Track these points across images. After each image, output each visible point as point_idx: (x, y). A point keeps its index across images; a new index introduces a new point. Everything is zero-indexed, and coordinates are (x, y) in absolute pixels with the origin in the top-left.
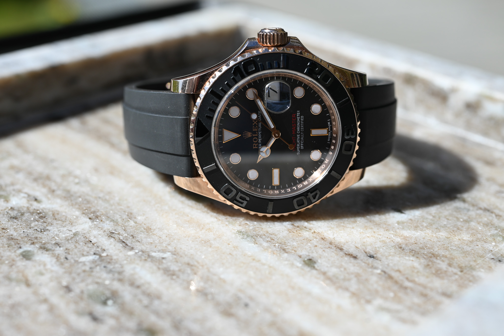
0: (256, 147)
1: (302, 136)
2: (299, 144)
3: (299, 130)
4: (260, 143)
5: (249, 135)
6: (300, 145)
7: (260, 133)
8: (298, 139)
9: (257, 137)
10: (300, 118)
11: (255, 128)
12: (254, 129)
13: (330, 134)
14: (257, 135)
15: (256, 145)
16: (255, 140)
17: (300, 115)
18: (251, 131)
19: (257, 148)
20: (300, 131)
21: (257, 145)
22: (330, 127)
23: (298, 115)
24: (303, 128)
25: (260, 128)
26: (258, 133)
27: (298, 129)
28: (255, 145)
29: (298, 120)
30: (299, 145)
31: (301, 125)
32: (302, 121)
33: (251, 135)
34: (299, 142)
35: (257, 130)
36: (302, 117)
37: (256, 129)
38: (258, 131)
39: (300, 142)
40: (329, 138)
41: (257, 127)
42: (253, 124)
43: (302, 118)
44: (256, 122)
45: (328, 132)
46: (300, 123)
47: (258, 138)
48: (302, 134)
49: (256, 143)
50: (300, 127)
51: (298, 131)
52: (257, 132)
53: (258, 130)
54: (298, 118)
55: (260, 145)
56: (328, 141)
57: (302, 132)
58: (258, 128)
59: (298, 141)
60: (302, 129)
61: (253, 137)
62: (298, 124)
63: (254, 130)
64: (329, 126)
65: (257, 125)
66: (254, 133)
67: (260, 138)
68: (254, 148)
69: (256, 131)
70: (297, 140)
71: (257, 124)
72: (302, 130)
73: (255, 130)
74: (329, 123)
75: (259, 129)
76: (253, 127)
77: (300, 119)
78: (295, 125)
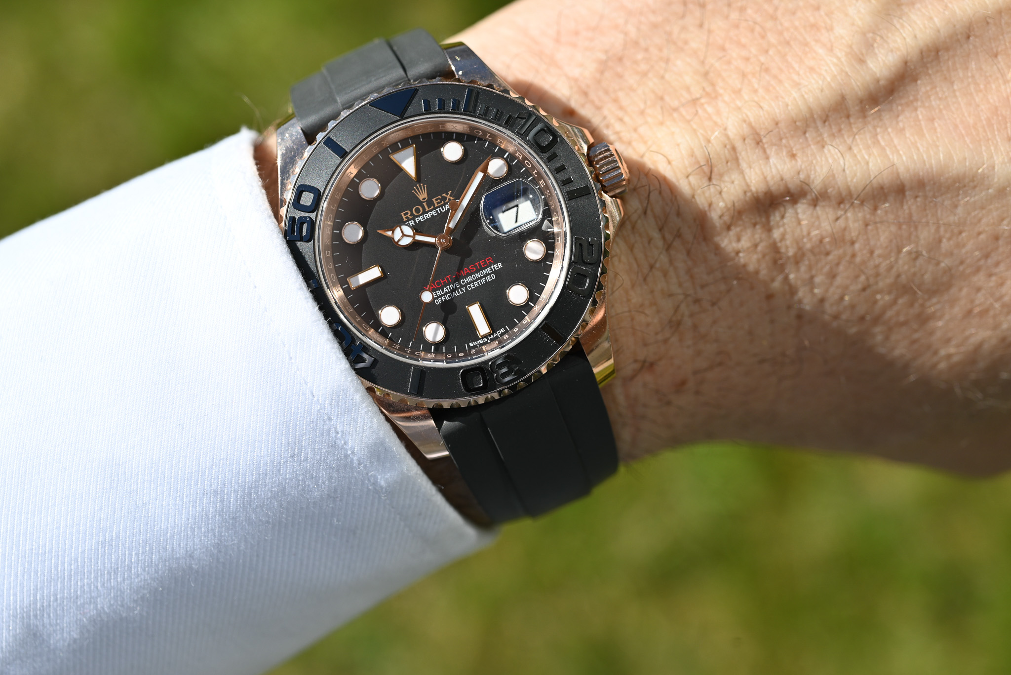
0: (404, 217)
1: (459, 293)
2: (442, 294)
3: (467, 281)
4: (415, 222)
5: (423, 196)
6: (440, 296)
7: (433, 213)
8: (450, 287)
9: (425, 212)
10: (490, 274)
11: (439, 201)
12: (436, 200)
13: (483, 342)
14: (427, 209)
15: (408, 215)
16: (417, 210)
17: (495, 272)
18: (431, 195)
19: (405, 220)
20: (466, 286)
21: (410, 217)
22: (496, 335)
23: (494, 267)
24: (474, 286)
25: (443, 210)
26: (431, 211)
27: (469, 279)
28: (407, 213)
29: (485, 272)
30: (440, 293)
31: (479, 281)
32: (485, 279)
33: (424, 199)
34: (445, 291)
35: (436, 205)
36: (493, 276)
37: (438, 203)
38: (435, 208)
39: (447, 293)
40: (475, 343)
41: (443, 203)
42: (444, 195)
43: (491, 277)
44: (450, 198)
45: (486, 336)
46: (481, 278)
47: (422, 214)
48: (462, 291)
49: (412, 214)
50: (473, 282)
51: (465, 281)
52: (432, 207)
53: (437, 207)
54: (488, 271)
55: (411, 222)
56: (470, 344)
57: (466, 289)
58: (441, 206)
59: (447, 289)
60: (472, 286)
61: (421, 203)
62: (478, 275)
63: (434, 200)
64: (497, 332)
65: (444, 202)
66: (430, 203)
67: (424, 218)
68: (402, 214)
69: (434, 205)
70: (448, 287)
71: (447, 200)
72: (470, 287)
73: (435, 202)
74: (502, 330)
75: (440, 210)
76: (440, 197)
77: (487, 275)
78: (473, 269)
